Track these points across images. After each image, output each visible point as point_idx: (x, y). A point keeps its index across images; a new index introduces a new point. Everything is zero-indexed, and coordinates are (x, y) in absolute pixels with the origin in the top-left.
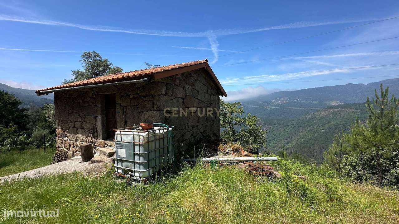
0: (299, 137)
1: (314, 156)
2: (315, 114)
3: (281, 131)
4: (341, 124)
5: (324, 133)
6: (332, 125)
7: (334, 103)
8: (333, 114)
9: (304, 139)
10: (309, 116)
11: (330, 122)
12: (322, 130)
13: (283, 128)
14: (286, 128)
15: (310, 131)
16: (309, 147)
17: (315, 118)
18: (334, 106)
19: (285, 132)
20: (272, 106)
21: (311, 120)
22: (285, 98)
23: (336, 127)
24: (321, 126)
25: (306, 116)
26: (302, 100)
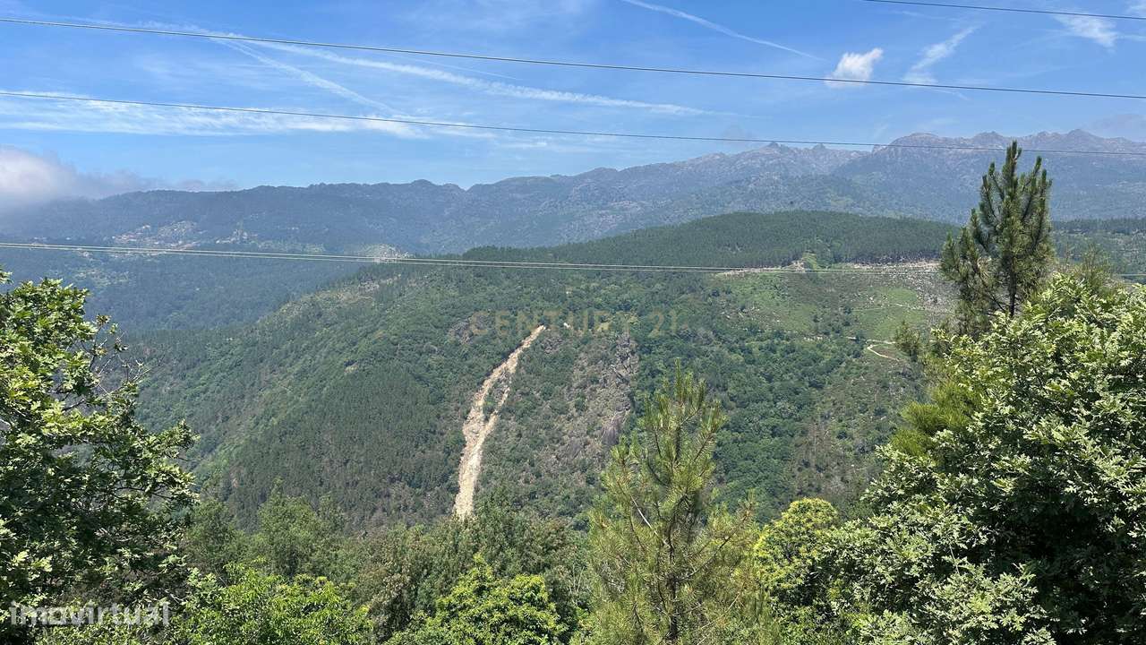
0: (260, 411)
1: (321, 485)
2: (318, 298)
3: (172, 392)
4: (407, 337)
5: (353, 376)
6: (381, 342)
7: (381, 255)
8: (379, 296)
9: (282, 416)
10: (295, 312)
11: (372, 332)
12: (349, 364)
13: (183, 378)
14: (199, 376)
15: (303, 374)
16: (303, 448)
17: (320, 315)
18: (382, 265)
19: (193, 396)
20: (118, 267)
21: (303, 325)
22: (184, 227)
23: (392, 347)
24: (344, 348)
25: (284, 309)
26: (261, 239)
